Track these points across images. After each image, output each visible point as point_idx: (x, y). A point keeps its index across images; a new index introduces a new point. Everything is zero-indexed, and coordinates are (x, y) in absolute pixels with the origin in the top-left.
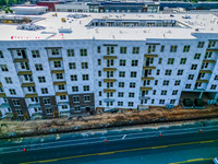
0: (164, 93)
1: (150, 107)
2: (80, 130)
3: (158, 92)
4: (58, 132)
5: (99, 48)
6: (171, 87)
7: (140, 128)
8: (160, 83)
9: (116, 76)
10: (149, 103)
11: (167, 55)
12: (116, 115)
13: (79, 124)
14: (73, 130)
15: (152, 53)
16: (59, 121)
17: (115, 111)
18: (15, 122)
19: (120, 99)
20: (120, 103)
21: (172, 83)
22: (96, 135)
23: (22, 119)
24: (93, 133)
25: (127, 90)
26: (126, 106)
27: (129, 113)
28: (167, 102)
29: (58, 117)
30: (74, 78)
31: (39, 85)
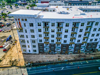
2: (94, 59)
4: (85, 60)
14: (91, 59)
18: (63, 55)
23: (65, 54)
29: (79, 53)
30: (93, 35)
31: (77, 39)
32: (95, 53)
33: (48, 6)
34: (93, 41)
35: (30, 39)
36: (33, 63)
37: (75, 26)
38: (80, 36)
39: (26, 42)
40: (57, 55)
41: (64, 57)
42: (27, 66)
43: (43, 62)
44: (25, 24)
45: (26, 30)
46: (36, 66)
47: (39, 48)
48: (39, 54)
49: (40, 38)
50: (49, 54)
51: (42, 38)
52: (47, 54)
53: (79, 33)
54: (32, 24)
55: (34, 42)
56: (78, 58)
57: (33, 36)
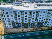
2: (41, 31)
4: (36, 31)
9: (49, 18)
13: (40, 29)
14: (39, 31)
16: (35, 28)
17: (47, 26)
18: (25, 29)
22: (45, 32)
23: (26, 28)
25: (51, 21)
26: (49, 25)
29: (34, 28)
30: (40, 18)
31: (32, 20)
32: (42, 28)
33: (21, 3)
34: (41, 21)
35: (7, 20)
36: (8, 33)
37: (30, 14)
38: (33, 19)
39: (5, 22)
40: (22, 29)
41: (25, 30)
42: (5, 35)
43: (14, 32)
44: (3, 12)
45: (4, 16)
46: (10, 34)
47: (13, 25)
48: (12, 28)
49: (13, 20)
50: (18, 28)
51: (14, 20)
52: (17, 28)
53: (32, 17)
54: (7, 12)
55: (9, 22)
56: (33, 30)
57: (9, 19)
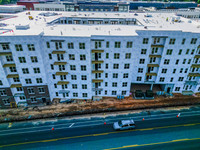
0: (115, 85)
1: (104, 98)
2: (33, 119)
3: (110, 84)
5: (48, 43)
6: (120, 80)
7: (89, 117)
8: (110, 76)
9: (68, 69)
10: (103, 94)
11: (112, 50)
12: (71, 105)
13: (33, 113)
15: (99, 48)
16: (15, 111)
17: (68, 102)
19: (75, 91)
20: (75, 94)
21: (121, 76)
22: (46, 124)
24: (44, 122)
25: (79, 82)
26: (80, 97)
27: (83, 103)
28: (119, 93)
30: (26, 71)
32: (47, 107)
